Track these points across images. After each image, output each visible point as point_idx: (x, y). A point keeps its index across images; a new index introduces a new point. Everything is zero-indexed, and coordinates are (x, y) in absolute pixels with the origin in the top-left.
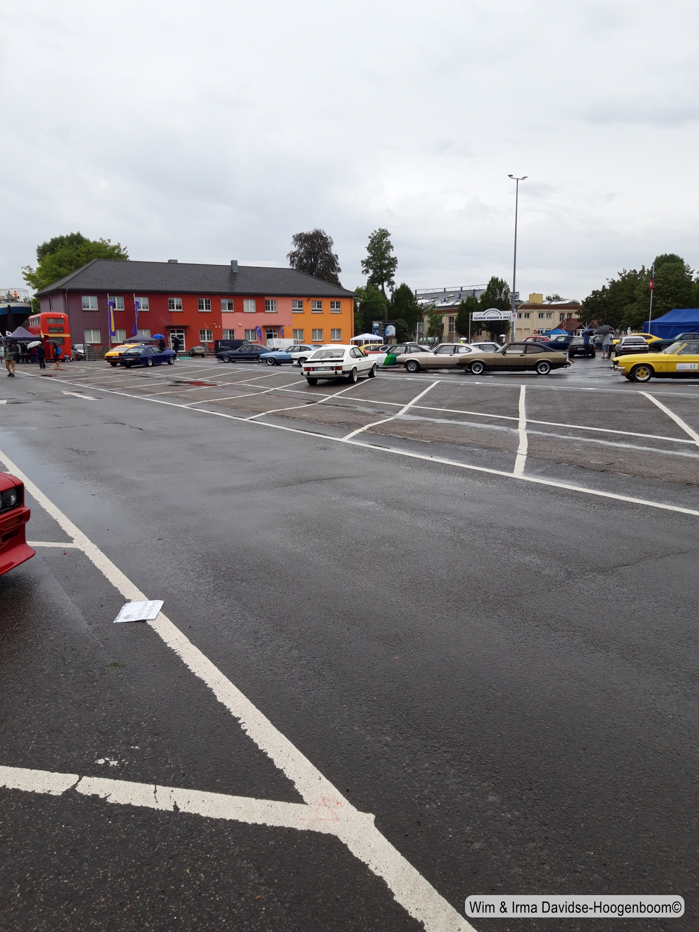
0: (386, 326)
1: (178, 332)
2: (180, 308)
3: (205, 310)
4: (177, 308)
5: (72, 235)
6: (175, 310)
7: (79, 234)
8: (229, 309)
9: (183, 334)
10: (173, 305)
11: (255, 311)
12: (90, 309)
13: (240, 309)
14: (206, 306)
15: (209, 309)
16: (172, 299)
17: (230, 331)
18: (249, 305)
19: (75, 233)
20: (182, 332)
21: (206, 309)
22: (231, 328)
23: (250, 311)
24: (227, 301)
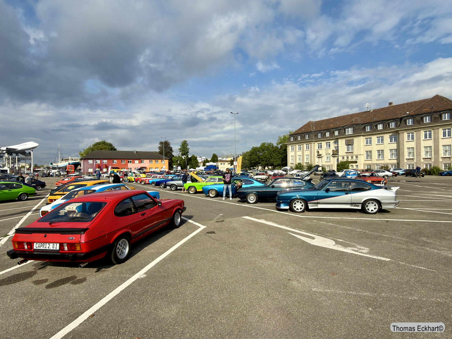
0: (178, 167)
3: (123, 163)
5: (103, 141)
6: (115, 163)
7: (105, 141)
11: (138, 163)
12: (90, 163)
13: (134, 163)
18: (137, 161)
19: (104, 141)
22: (131, 168)
24: (130, 161)
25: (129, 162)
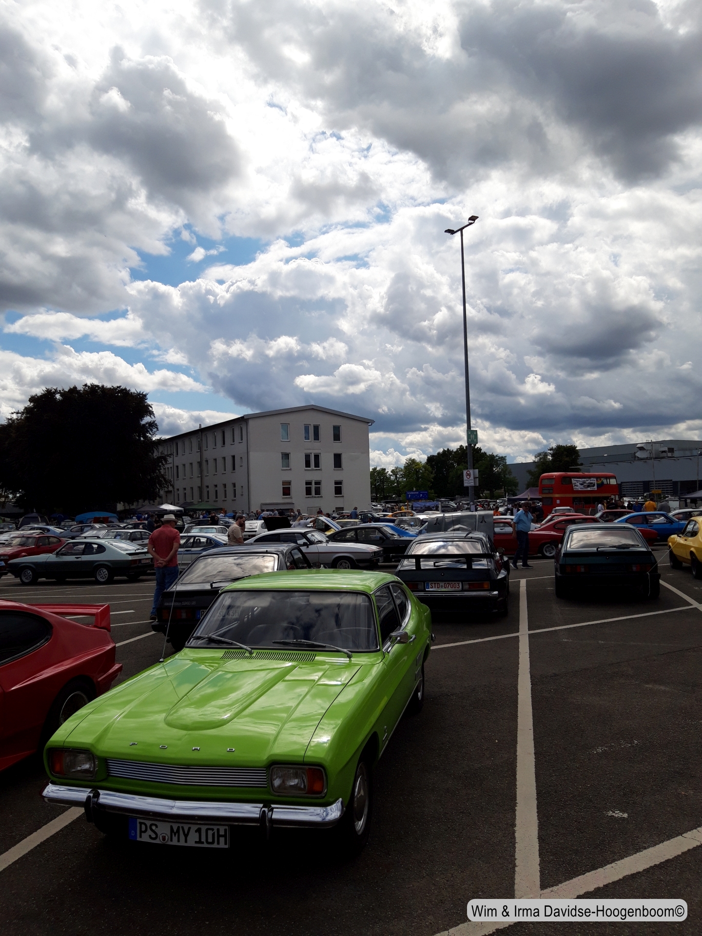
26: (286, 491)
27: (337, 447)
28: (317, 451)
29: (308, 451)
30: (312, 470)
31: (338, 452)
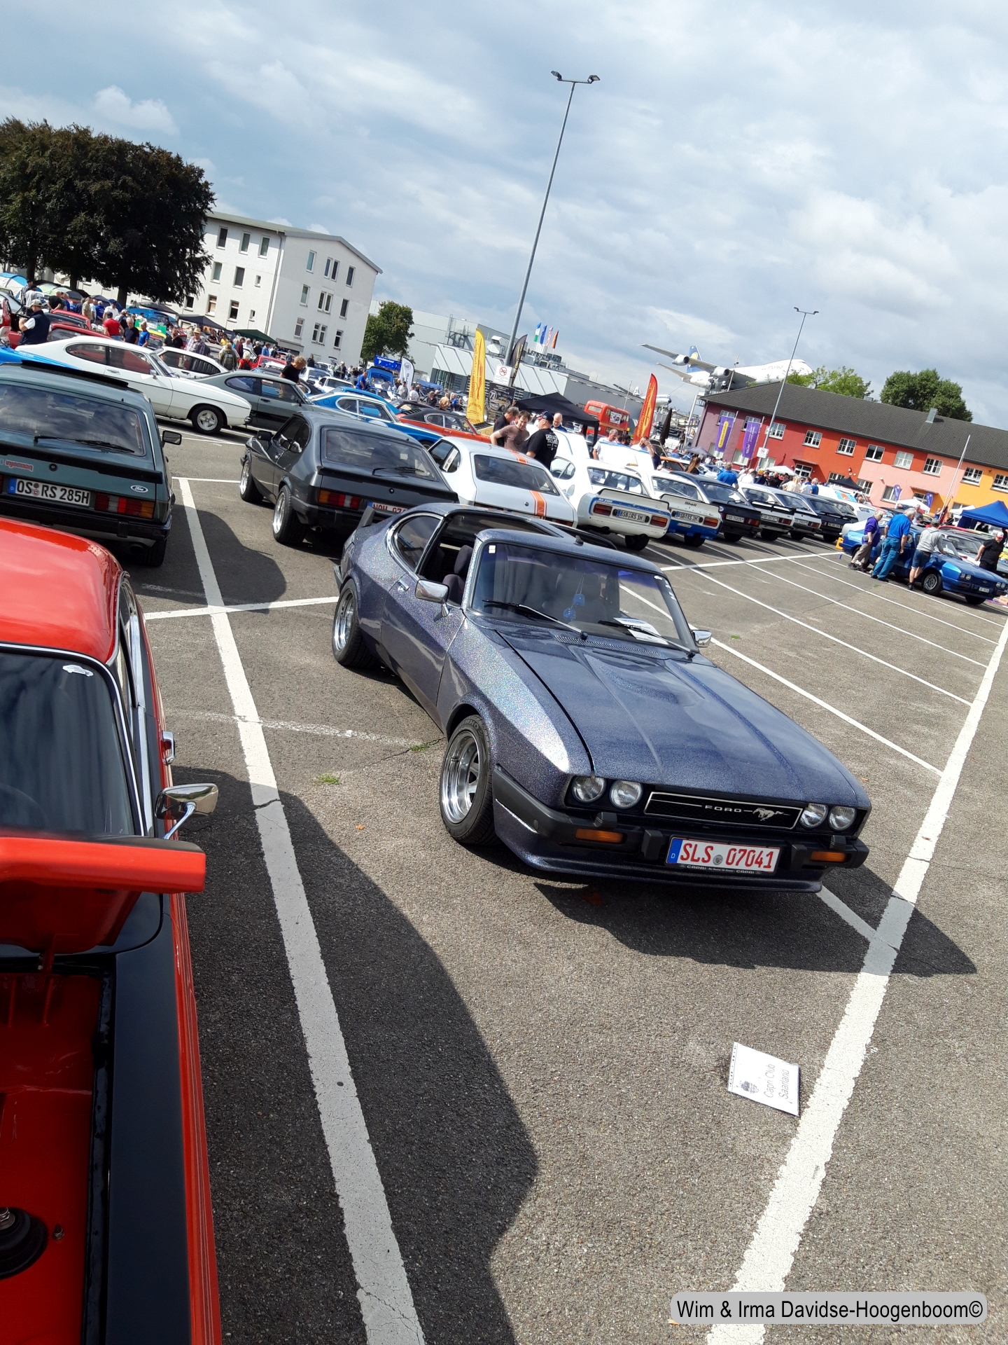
1: (804, 468)
2: (817, 444)
3: (845, 452)
4: (814, 443)
6: (811, 445)
8: (876, 458)
9: (810, 473)
10: (810, 439)
11: (908, 466)
13: (891, 462)
14: (848, 448)
15: (851, 452)
16: (811, 432)
17: (867, 483)
18: (905, 460)
20: (809, 469)
21: (847, 451)
22: (869, 480)
23: (901, 465)
24: (876, 448)
25: (870, 454)
26: (298, 331)
27: (347, 292)
28: (332, 292)
29: (324, 290)
30: (323, 312)
31: (347, 299)
